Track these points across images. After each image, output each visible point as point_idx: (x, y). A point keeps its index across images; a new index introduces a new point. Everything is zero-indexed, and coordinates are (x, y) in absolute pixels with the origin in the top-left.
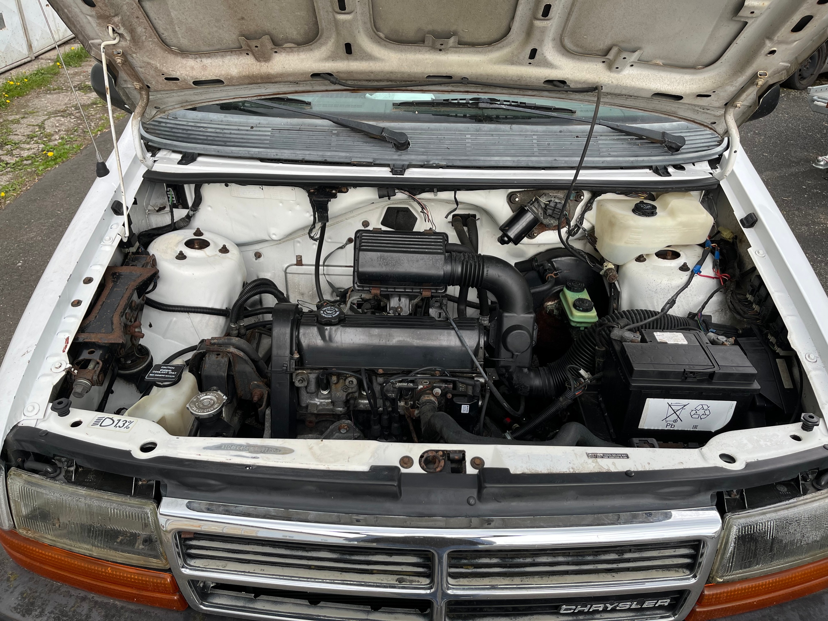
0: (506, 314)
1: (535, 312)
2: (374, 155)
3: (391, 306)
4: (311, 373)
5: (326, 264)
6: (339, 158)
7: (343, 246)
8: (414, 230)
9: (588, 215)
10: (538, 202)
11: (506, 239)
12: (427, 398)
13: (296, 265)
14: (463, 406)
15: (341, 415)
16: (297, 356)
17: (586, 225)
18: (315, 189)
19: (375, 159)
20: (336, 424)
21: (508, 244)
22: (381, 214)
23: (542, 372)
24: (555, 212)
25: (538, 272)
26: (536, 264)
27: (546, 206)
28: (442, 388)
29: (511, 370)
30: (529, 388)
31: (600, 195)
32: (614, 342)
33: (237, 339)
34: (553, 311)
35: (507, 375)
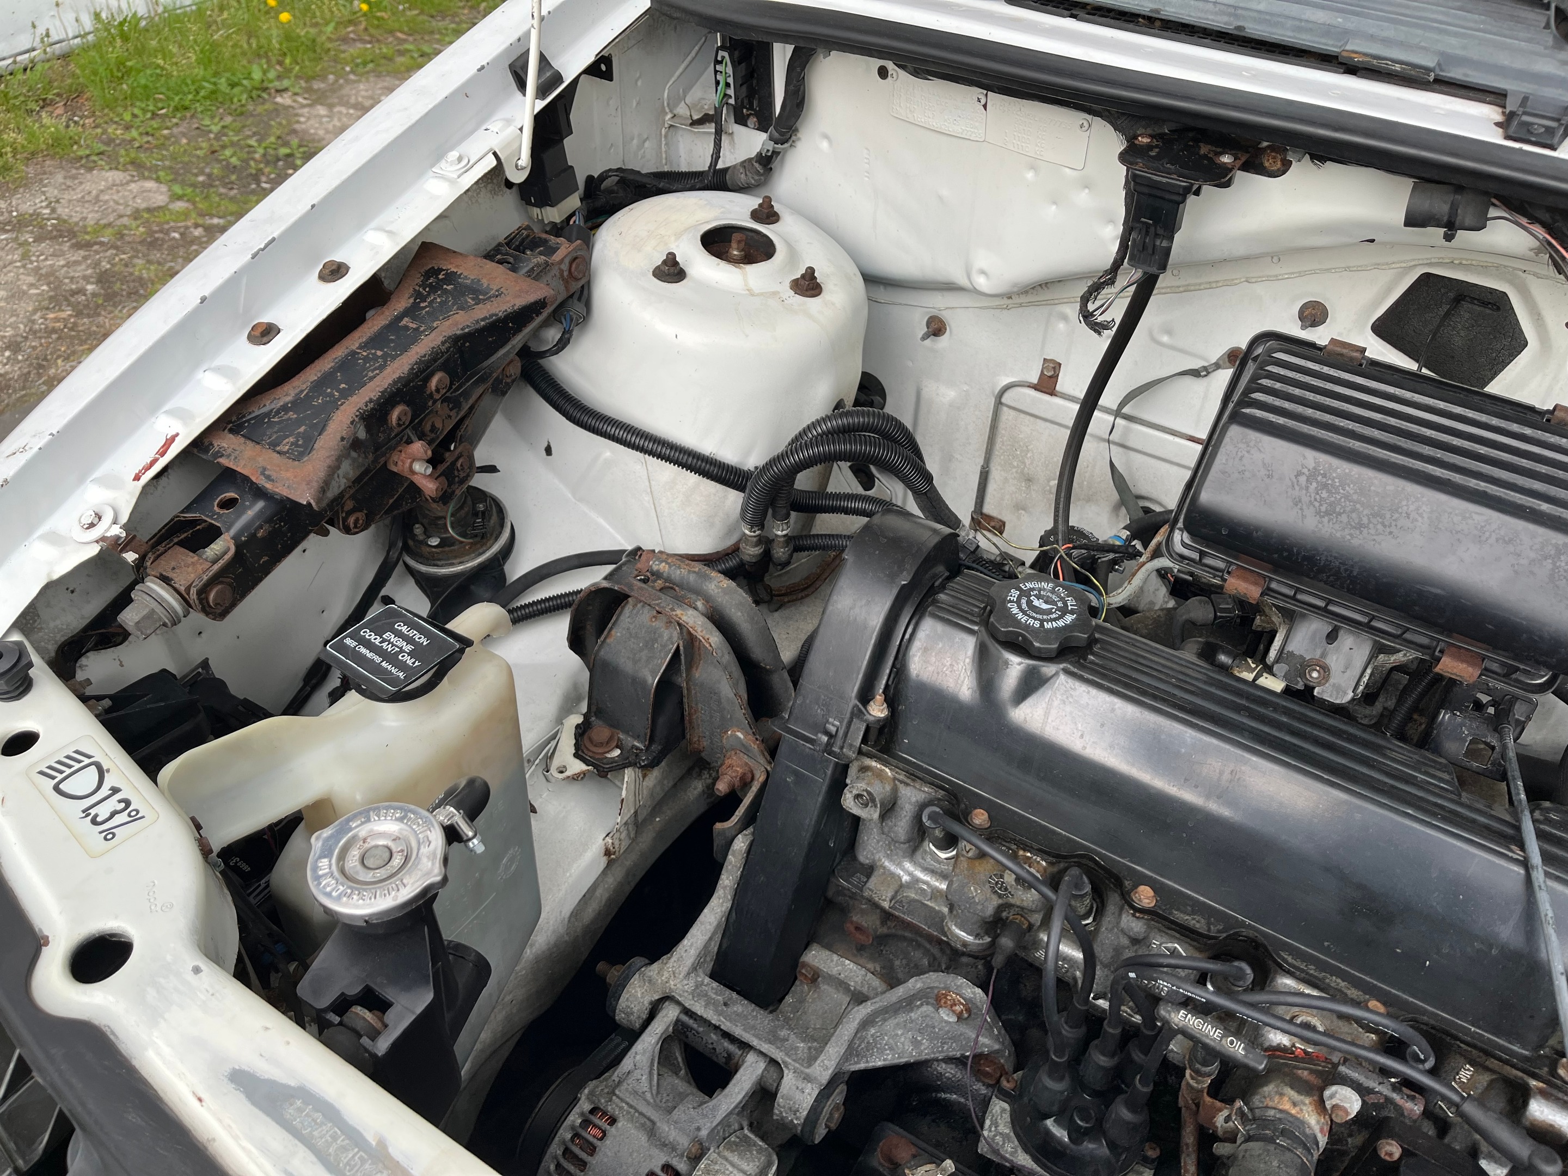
2: (1453, 41)
3: (1290, 647)
4: (907, 784)
5: (1126, 410)
6: (1299, 29)
7: (1205, 368)
8: (1494, 388)
12: (1287, 1106)
13: (1036, 387)
15: (963, 954)
16: (878, 710)
18: (1161, 136)
19: (1447, 59)
20: (934, 979)
22: (1389, 290)
28: (1371, 1099)
33: (727, 583)
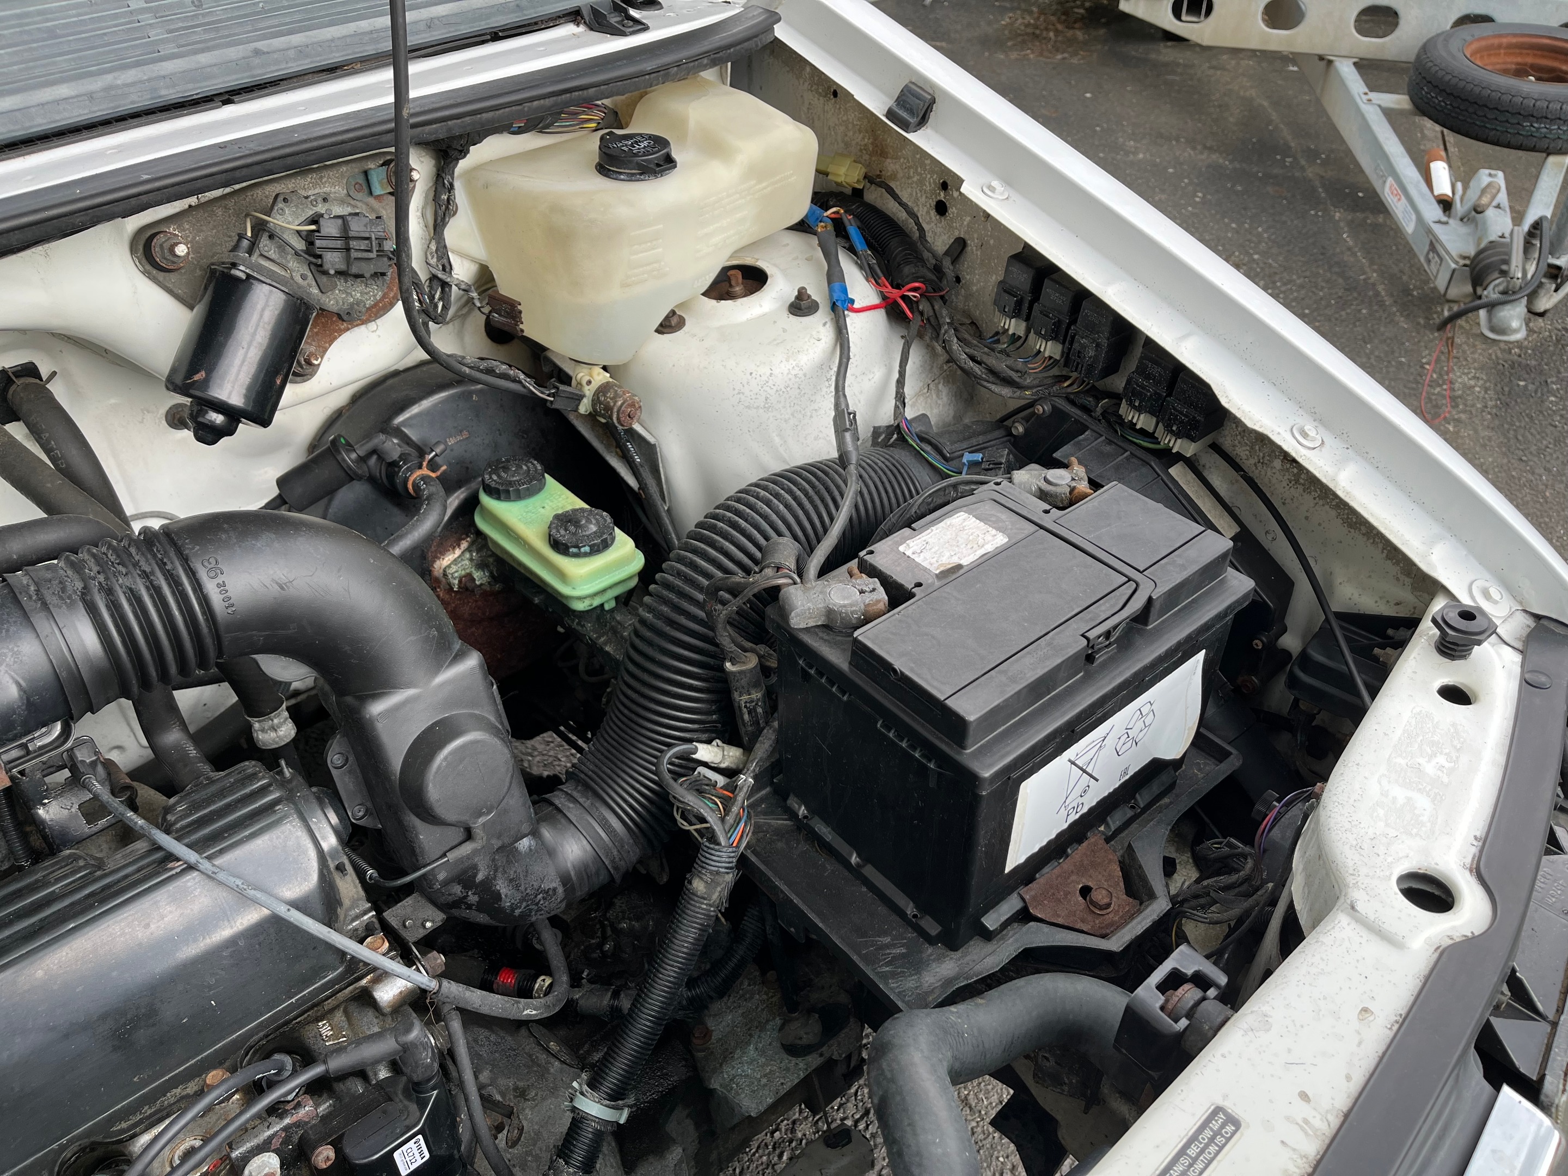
0: (377, 708)
1: (473, 642)
9: (455, 233)
10: (271, 237)
11: (218, 418)
14: (396, 1155)
17: (463, 271)
21: (231, 432)
23: (573, 812)
24: (354, 254)
25: (372, 480)
26: (354, 456)
27: (311, 243)
28: (276, 1143)
29: (480, 877)
30: (560, 890)
31: (464, 153)
32: (808, 639)
34: (469, 576)
35: (473, 898)
